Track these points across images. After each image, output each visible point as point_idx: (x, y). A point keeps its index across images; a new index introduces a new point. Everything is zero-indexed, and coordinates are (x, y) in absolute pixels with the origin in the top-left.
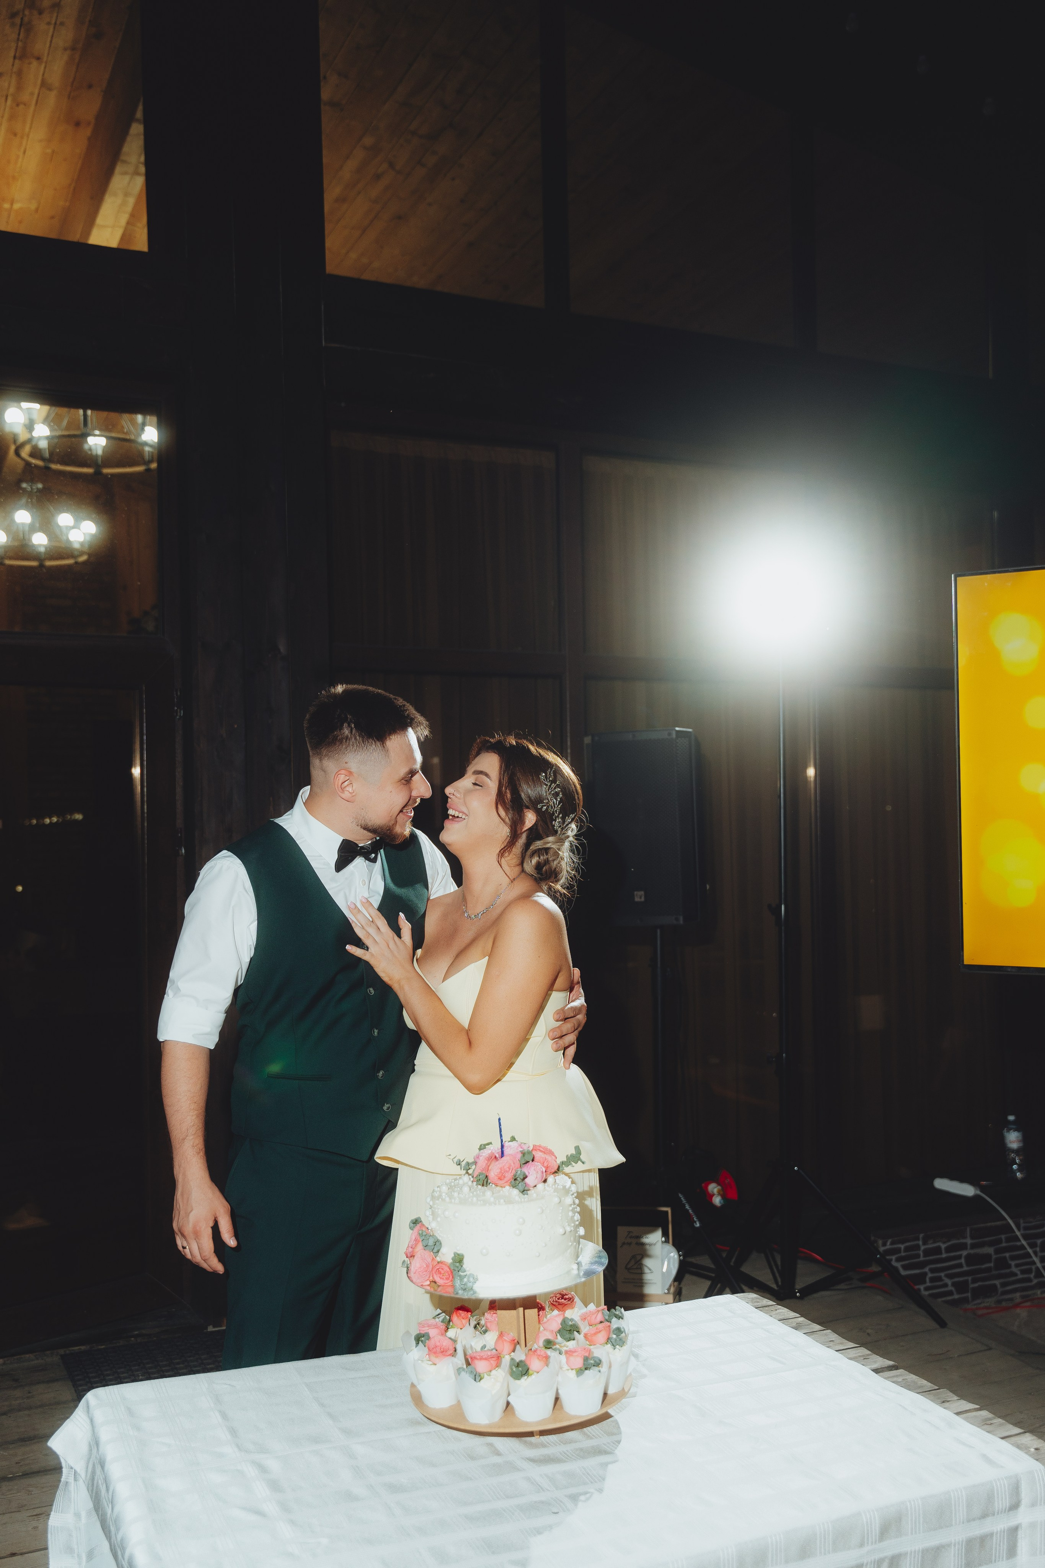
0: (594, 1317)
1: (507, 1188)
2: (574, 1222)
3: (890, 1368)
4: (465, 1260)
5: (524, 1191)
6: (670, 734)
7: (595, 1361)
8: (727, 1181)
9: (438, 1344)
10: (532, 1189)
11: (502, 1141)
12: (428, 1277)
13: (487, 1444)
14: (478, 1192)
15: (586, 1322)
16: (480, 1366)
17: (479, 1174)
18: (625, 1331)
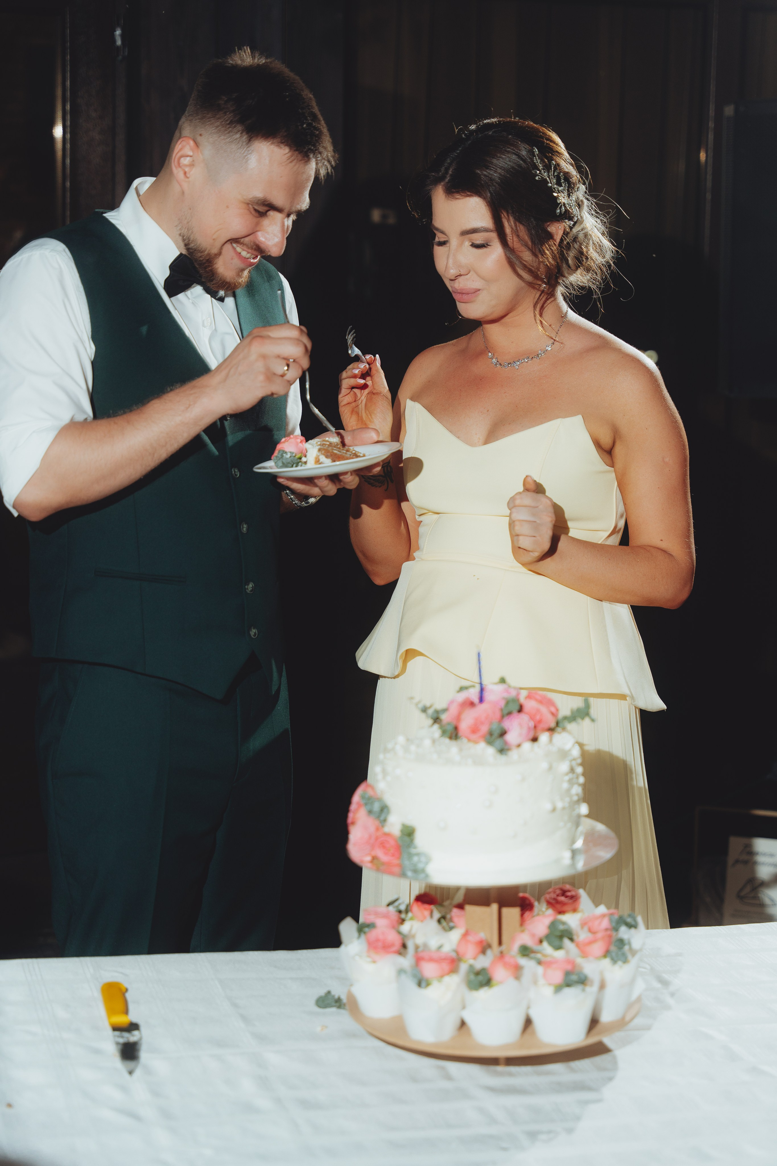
0: (597, 923)
1: (482, 745)
2: (571, 796)
5: (503, 750)
7: (580, 978)
9: (380, 938)
10: (515, 748)
14: (444, 748)
15: (586, 928)
16: (429, 969)
17: (449, 724)
18: (629, 944)
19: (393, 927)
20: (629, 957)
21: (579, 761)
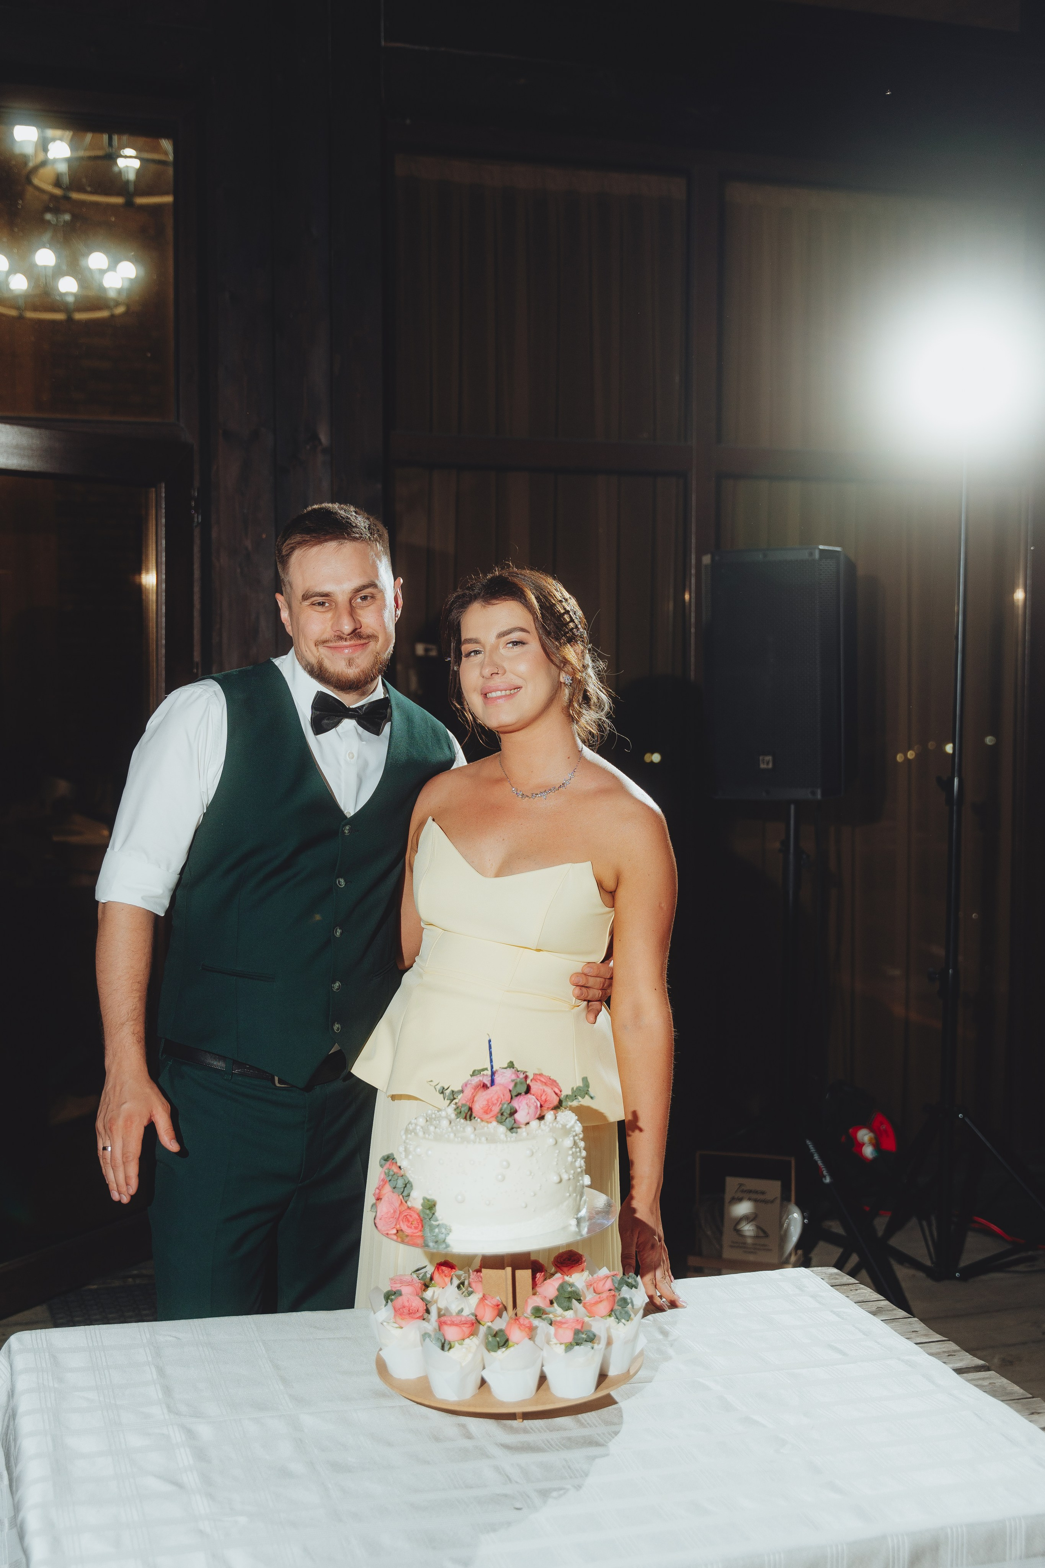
0: (601, 1284)
1: (495, 1123)
2: (575, 1168)
3: (978, 1369)
4: (437, 1207)
5: (512, 1128)
6: (811, 554)
7: (588, 1336)
8: (883, 1127)
9: (406, 1304)
10: (523, 1126)
11: (492, 1067)
12: (394, 1224)
13: (459, 1424)
14: (459, 1127)
15: (592, 1289)
16: (451, 1333)
17: (463, 1105)
18: (632, 1302)
19: (417, 1295)
20: (632, 1315)
21: (581, 1136)
